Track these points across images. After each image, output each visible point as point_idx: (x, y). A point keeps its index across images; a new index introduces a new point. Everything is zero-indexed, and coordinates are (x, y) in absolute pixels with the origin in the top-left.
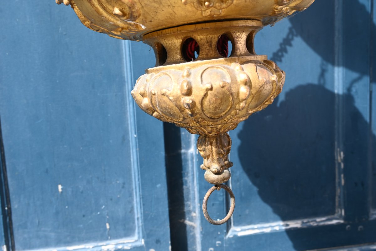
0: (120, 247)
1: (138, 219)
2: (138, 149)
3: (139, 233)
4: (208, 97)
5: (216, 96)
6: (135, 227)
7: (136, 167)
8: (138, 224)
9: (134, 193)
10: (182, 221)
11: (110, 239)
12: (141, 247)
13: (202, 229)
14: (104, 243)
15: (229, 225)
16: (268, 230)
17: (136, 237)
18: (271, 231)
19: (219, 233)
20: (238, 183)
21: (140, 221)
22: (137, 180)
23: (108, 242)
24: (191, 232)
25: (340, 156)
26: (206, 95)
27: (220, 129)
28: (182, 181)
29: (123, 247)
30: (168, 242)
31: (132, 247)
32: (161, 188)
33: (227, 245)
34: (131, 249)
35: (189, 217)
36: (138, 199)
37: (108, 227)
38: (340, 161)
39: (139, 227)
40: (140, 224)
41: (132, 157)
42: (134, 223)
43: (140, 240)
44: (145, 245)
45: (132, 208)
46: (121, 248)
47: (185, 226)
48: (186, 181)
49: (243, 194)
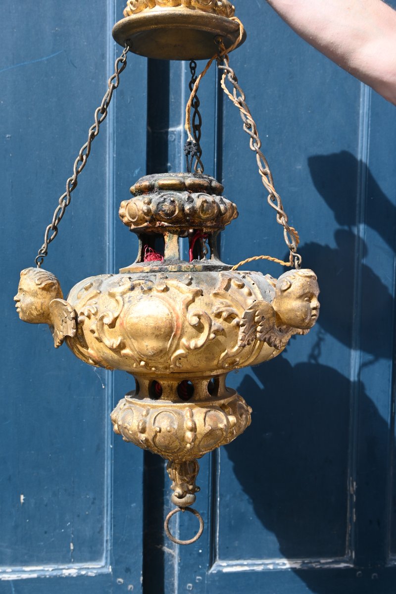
0: (83, 572)
1: (107, 541)
2: (113, 462)
3: (106, 558)
4: (158, 437)
5: (164, 437)
6: (103, 550)
7: (109, 481)
8: (107, 547)
9: (105, 511)
10: (159, 547)
11: (73, 563)
12: (108, 575)
13: (180, 560)
14: (66, 566)
15: (214, 559)
16: (260, 568)
17: (103, 563)
18: (263, 569)
19: (200, 567)
20: (228, 509)
21: (109, 544)
22: (109, 496)
23: (71, 565)
24: (169, 561)
25: (353, 487)
26: (155, 436)
27: (182, 459)
28: (163, 499)
29: (87, 573)
30: (140, 573)
31: (97, 574)
32: (136, 508)
33: (209, 582)
34: (96, 576)
35: (168, 543)
36: (109, 519)
37: (72, 548)
38: (352, 493)
39: (107, 551)
40: (109, 548)
41: (106, 469)
42: (102, 545)
43: (108, 567)
44: (112, 573)
45: (102, 527)
46: (85, 574)
47: (163, 553)
48: (168, 501)
49: (233, 522)
